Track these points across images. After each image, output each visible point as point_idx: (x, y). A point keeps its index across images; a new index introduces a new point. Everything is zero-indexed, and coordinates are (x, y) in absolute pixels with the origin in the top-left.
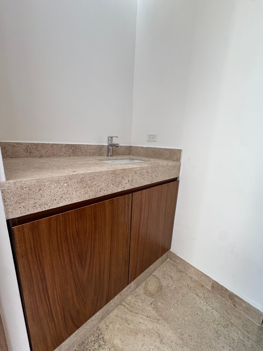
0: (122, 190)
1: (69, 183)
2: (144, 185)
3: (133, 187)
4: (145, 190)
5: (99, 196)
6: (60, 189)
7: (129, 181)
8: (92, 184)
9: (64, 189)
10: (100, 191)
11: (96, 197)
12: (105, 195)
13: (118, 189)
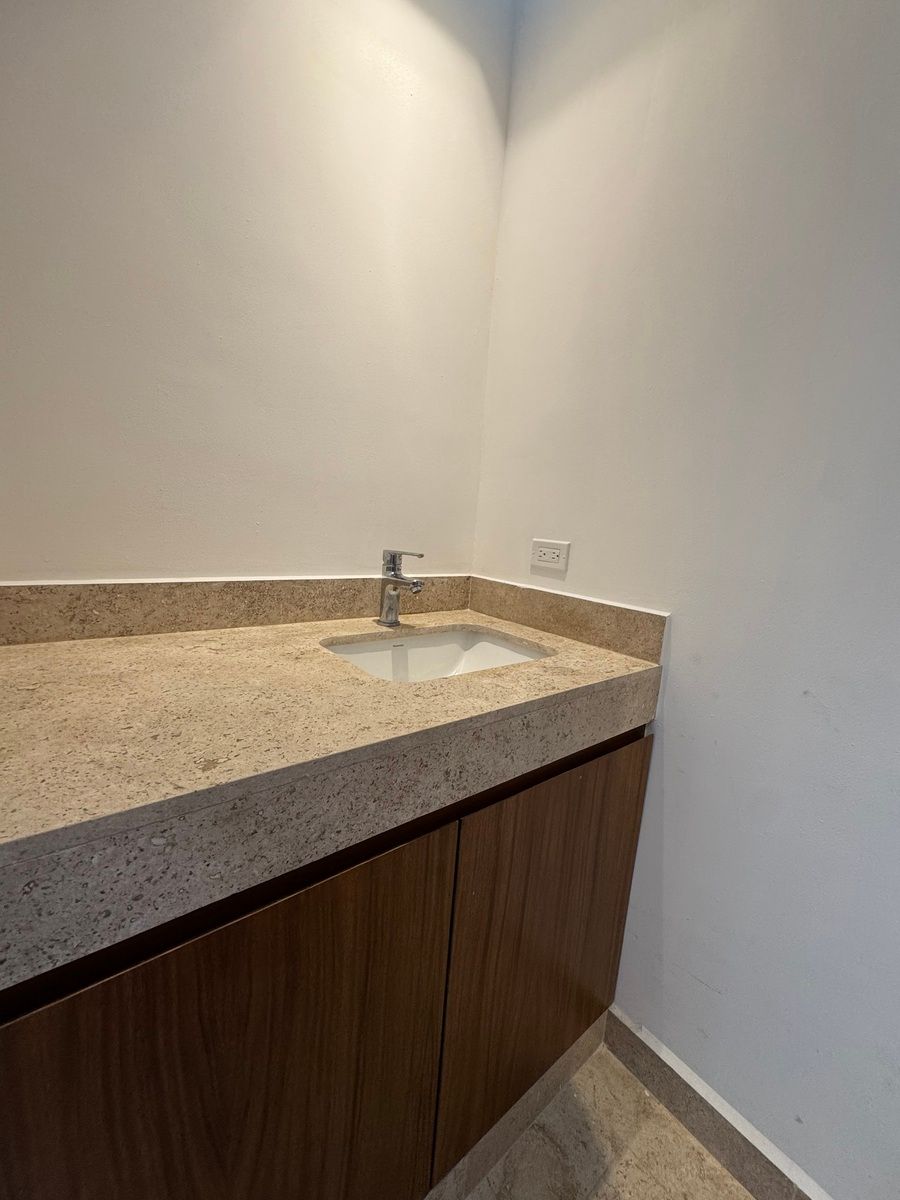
0: (418, 816)
1: (174, 831)
2: (510, 776)
3: (461, 796)
4: (514, 798)
5: (315, 858)
6: (133, 866)
7: (447, 773)
8: (286, 816)
9: (153, 860)
10: (320, 838)
11: (302, 865)
12: (340, 849)
13: (399, 814)
